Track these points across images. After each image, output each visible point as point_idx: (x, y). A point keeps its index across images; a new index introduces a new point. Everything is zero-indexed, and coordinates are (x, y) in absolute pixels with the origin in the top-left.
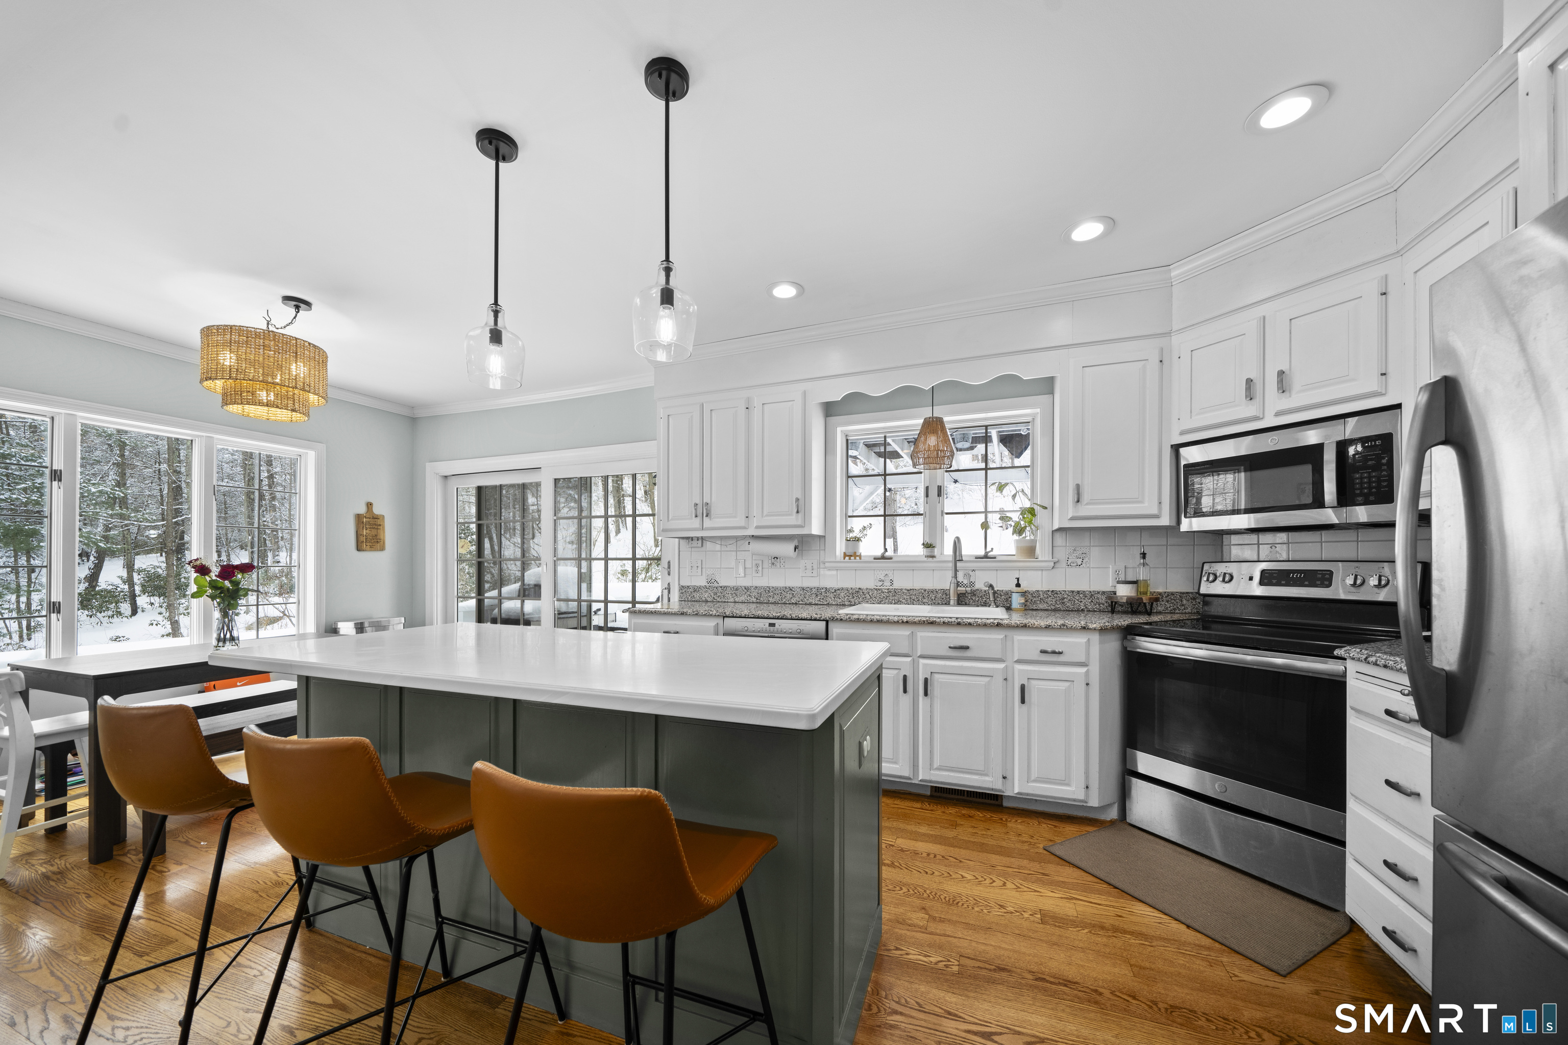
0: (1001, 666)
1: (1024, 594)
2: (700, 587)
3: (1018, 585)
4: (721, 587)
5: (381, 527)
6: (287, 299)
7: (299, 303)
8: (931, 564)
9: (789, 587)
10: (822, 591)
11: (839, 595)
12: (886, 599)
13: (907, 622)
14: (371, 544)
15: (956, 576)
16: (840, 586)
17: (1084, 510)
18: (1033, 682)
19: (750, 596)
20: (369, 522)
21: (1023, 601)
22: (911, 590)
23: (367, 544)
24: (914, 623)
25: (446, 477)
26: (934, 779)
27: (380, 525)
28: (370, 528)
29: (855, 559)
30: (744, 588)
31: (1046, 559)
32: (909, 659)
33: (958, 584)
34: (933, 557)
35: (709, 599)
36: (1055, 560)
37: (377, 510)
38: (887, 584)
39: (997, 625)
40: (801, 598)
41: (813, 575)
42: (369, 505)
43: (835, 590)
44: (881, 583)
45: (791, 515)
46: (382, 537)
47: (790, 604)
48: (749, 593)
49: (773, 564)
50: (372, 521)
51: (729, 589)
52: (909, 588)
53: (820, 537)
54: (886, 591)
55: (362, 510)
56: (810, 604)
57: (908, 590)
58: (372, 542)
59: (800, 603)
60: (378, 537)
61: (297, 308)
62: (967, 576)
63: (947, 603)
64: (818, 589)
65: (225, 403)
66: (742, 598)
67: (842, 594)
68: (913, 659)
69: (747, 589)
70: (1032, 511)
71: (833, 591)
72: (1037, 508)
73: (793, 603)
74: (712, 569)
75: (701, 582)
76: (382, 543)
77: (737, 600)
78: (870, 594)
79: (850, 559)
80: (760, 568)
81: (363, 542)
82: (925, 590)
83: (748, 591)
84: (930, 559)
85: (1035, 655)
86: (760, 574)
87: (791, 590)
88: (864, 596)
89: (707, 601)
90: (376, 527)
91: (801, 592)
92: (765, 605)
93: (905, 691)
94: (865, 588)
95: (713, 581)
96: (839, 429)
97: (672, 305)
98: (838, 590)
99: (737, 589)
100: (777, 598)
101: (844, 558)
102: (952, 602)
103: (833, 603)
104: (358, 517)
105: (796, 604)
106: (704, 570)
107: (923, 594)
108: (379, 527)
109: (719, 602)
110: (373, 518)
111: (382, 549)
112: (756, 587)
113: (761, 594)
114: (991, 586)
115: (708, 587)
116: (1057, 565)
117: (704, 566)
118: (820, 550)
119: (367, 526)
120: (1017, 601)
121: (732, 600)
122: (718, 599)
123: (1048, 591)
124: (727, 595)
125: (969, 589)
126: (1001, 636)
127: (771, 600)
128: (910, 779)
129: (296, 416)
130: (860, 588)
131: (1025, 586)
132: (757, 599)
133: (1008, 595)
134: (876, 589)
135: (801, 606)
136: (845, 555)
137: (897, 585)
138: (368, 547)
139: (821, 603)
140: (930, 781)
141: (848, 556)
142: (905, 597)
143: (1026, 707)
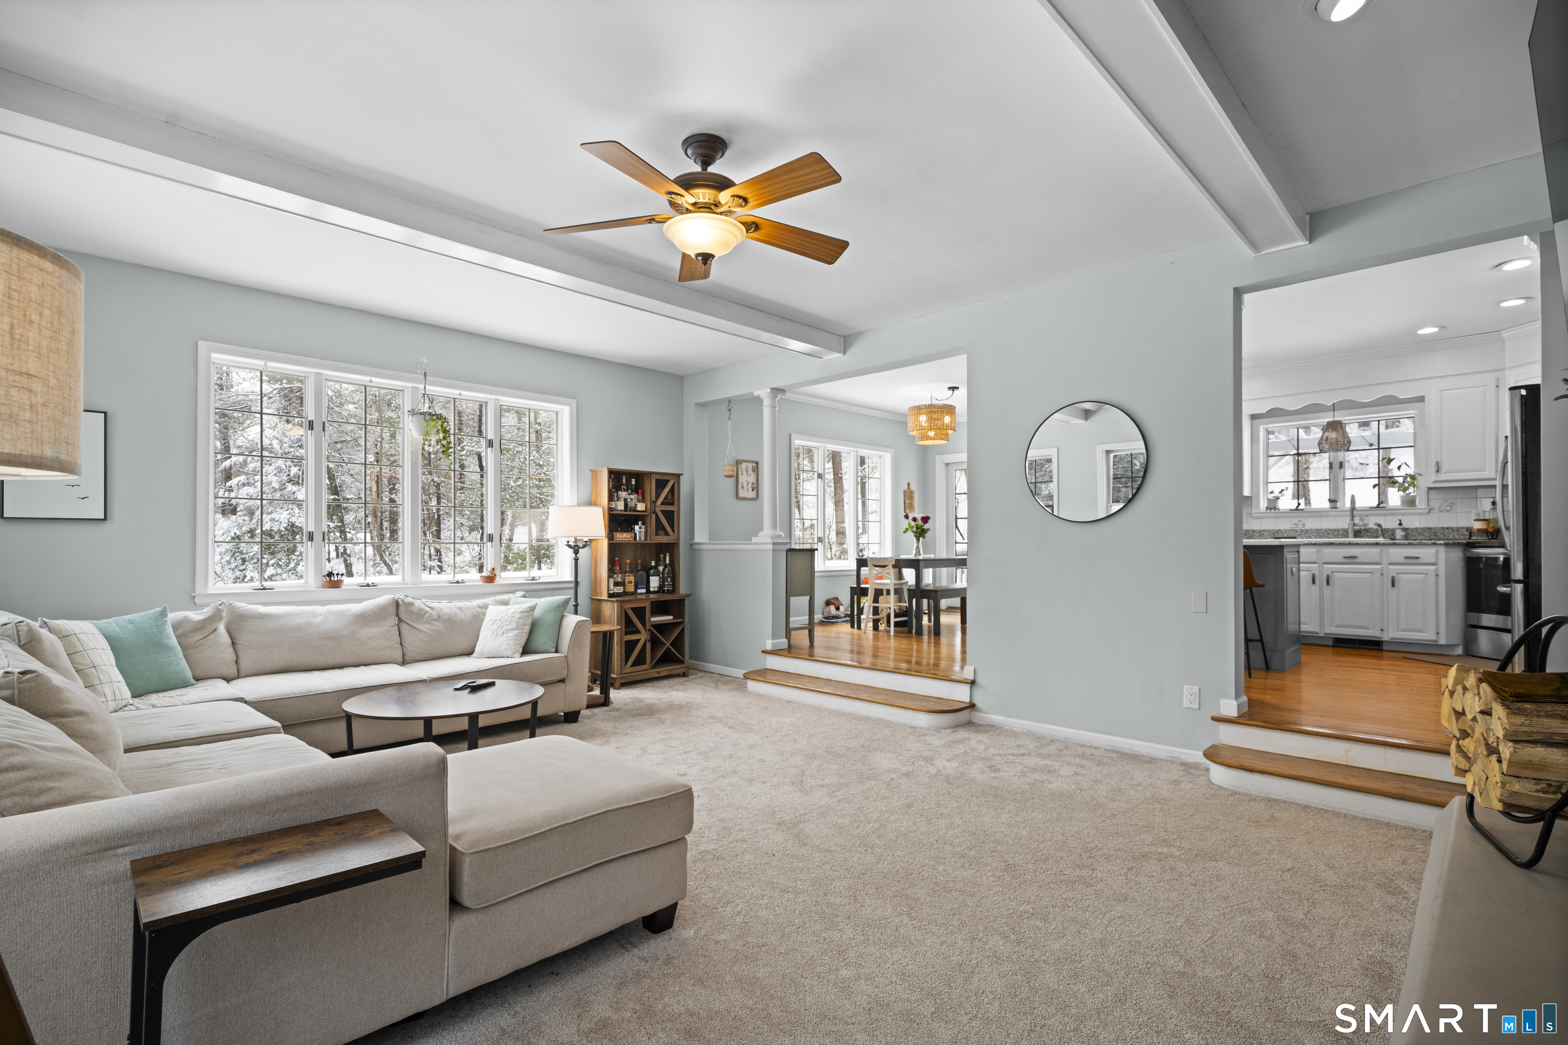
0: (1379, 567)
1: (1405, 530)
3: (1400, 524)
6: (949, 388)
7: (954, 389)
8: (1335, 512)
10: (1250, 532)
12: (1300, 536)
15: (1352, 520)
16: (1264, 528)
17: (1442, 476)
18: (1401, 575)
21: (1403, 534)
25: (947, 464)
26: (1334, 632)
27: (913, 493)
29: (1275, 511)
31: (1423, 507)
32: (1316, 565)
33: (1354, 525)
34: (1336, 508)
36: (1430, 508)
37: (912, 489)
38: (1300, 526)
39: (1376, 544)
43: (1260, 531)
44: (1295, 526)
50: (910, 495)
52: (1317, 528)
53: (1248, 497)
54: (1300, 531)
55: (906, 488)
57: (1316, 530)
60: (913, 505)
62: (1362, 520)
63: (1346, 535)
64: (1247, 531)
67: (1266, 534)
68: (1319, 566)
70: (1413, 477)
71: (1258, 532)
72: (1417, 475)
78: (1287, 533)
79: (1271, 511)
84: (1334, 510)
85: (1402, 560)
88: (1282, 535)
90: (912, 499)
93: (1314, 583)
94: (1283, 529)
96: (1261, 427)
98: (1263, 531)
101: (1267, 511)
102: (1350, 536)
104: (905, 492)
107: (1329, 531)
110: (910, 491)
114: (1379, 525)
116: (1432, 511)
118: (1250, 506)
119: (908, 498)
120: (1399, 534)
123: (1425, 527)
125: (1362, 528)
126: (1379, 551)
128: (1317, 633)
130: (1279, 530)
131: (1405, 525)
133: (1393, 531)
134: (1292, 530)
136: (1267, 508)
137: (1308, 527)
140: (1332, 634)
141: (1270, 509)
142: (1315, 534)
143: (1395, 590)
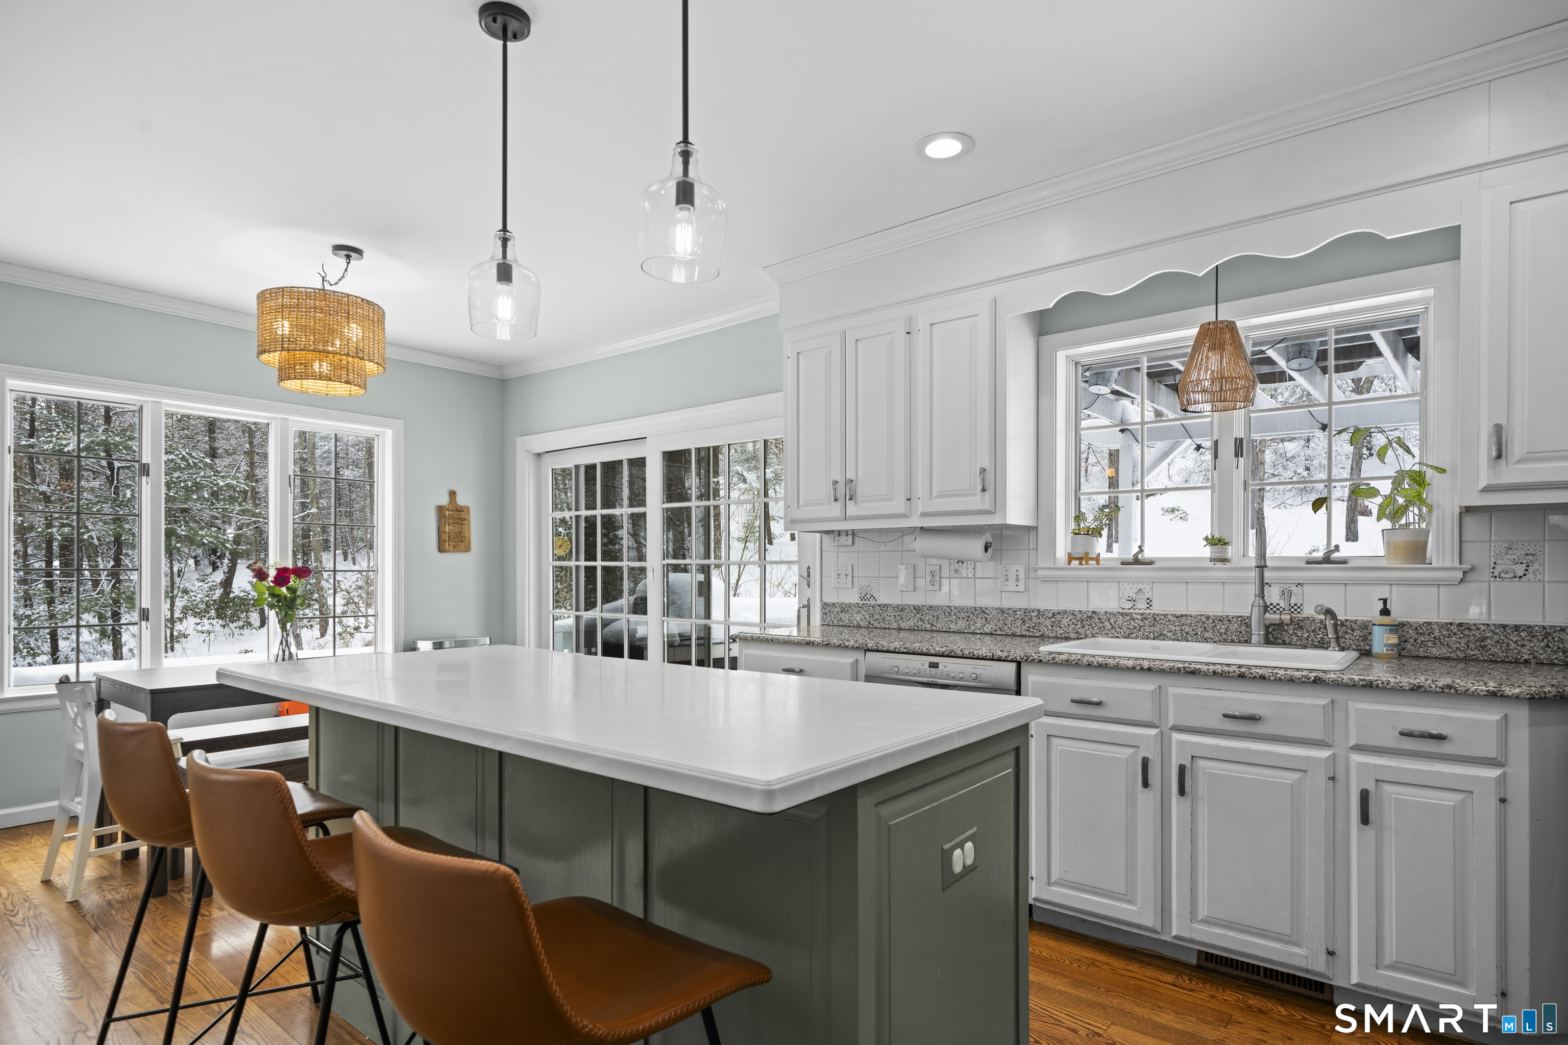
0: (1324, 754)
1: (1398, 628)
2: (850, 606)
3: (1385, 612)
4: (880, 606)
5: (466, 522)
6: (338, 248)
7: (349, 252)
8: (1220, 572)
9: (981, 608)
10: (1033, 614)
11: (1060, 621)
12: (1139, 630)
13: (1149, 669)
14: (454, 544)
15: (1262, 595)
16: (1062, 607)
17: (1513, 473)
18: (1387, 788)
19: (921, 620)
20: (452, 515)
21: (1394, 640)
22: (1182, 616)
23: (451, 543)
24: (1162, 671)
25: (539, 455)
26: (1197, 937)
27: (465, 519)
28: (453, 523)
29: (1087, 563)
30: (912, 608)
31: (1448, 564)
32: (1153, 732)
33: (1266, 608)
34: (1224, 560)
35: (862, 624)
36: (1467, 566)
37: (461, 501)
38: (1141, 605)
39: (1314, 682)
40: (1000, 624)
41: (1017, 589)
42: (452, 494)
43: (1054, 615)
44: (1130, 605)
45: (973, 494)
46: (467, 535)
47: (981, 634)
48: (919, 615)
49: (957, 571)
50: (455, 514)
51: (890, 609)
52: (1178, 614)
53: (1028, 528)
54: (1139, 617)
55: (444, 501)
56: (1014, 635)
57: (1177, 617)
58: (456, 540)
59: (999, 632)
60: (463, 535)
61: (348, 257)
62: (1286, 594)
63: (1247, 642)
64: (1026, 611)
65: (281, 379)
66: (911, 623)
67: (1065, 621)
68: (1162, 733)
69: (918, 609)
70: (1418, 479)
71: (1050, 615)
72: (1429, 473)
73: (986, 634)
74: (867, 579)
75: (853, 598)
76: (467, 542)
77: (903, 625)
78: (1112, 621)
79: (1081, 564)
80: (937, 578)
81: (445, 541)
82: (1208, 618)
83: (918, 613)
84: (1219, 565)
85: (1391, 740)
86: (937, 587)
87: (983, 612)
88: (1100, 625)
89: (859, 627)
90: (460, 522)
91: (999, 616)
92: (945, 635)
93: (1146, 784)
94: (1103, 611)
95: (868, 596)
96: (1061, 356)
97: (692, 204)
98: (1059, 613)
99: (902, 610)
100: (961, 625)
101: (1069, 563)
102: (1255, 639)
103: (1051, 634)
104: (440, 509)
105: (991, 634)
106: (856, 579)
107: (1204, 623)
108: (463, 522)
109: (876, 628)
110: (457, 511)
111: (467, 549)
112: (931, 607)
113: (938, 618)
114: (1329, 612)
115: (860, 606)
116: (1470, 577)
117: (855, 575)
118: (1029, 549)
119: (450, 521)
120: (1382, 640)
121: (895, 626)
122: (876, 624)
123: (1451, 624)
124: (888, 618)
125: (1286, 618)
126: (1324, 702)
127: (953, 627)
128: (1156, 932)
129: (355, 390)
130: (1094, 612)
131: (1398, 614)
132: (932, 625)
133: (1366, 627)
134: (1122, 614)
135: (999, 638)
136: (1071, 558)
137: (1158, 608)
138: (451, 547)
139: (1031, 634)
140: (1192, 941)
141: (1076, 559)
142: (1173, 628)
143: (1369, 831)
